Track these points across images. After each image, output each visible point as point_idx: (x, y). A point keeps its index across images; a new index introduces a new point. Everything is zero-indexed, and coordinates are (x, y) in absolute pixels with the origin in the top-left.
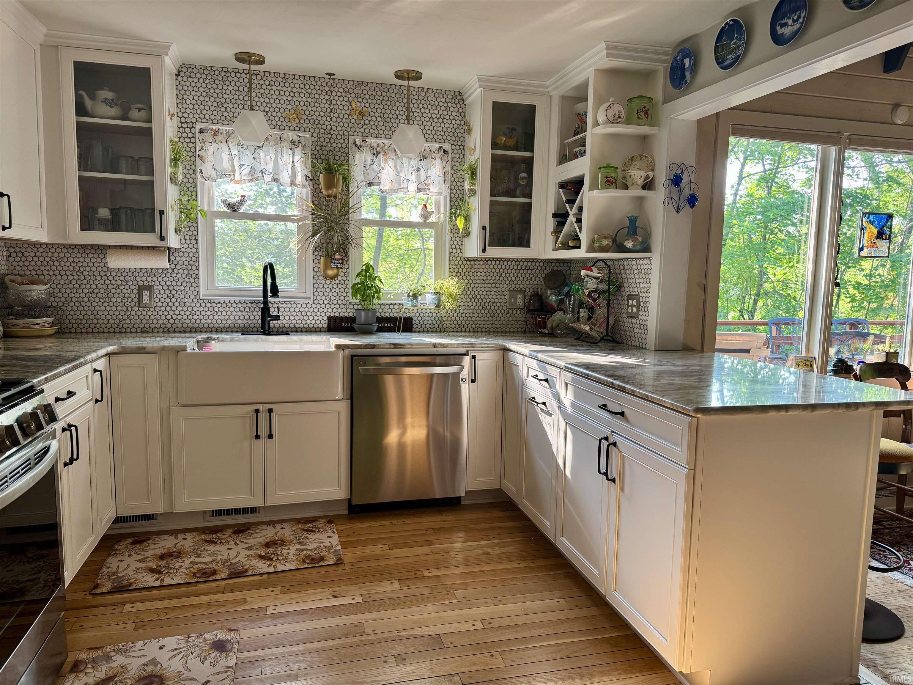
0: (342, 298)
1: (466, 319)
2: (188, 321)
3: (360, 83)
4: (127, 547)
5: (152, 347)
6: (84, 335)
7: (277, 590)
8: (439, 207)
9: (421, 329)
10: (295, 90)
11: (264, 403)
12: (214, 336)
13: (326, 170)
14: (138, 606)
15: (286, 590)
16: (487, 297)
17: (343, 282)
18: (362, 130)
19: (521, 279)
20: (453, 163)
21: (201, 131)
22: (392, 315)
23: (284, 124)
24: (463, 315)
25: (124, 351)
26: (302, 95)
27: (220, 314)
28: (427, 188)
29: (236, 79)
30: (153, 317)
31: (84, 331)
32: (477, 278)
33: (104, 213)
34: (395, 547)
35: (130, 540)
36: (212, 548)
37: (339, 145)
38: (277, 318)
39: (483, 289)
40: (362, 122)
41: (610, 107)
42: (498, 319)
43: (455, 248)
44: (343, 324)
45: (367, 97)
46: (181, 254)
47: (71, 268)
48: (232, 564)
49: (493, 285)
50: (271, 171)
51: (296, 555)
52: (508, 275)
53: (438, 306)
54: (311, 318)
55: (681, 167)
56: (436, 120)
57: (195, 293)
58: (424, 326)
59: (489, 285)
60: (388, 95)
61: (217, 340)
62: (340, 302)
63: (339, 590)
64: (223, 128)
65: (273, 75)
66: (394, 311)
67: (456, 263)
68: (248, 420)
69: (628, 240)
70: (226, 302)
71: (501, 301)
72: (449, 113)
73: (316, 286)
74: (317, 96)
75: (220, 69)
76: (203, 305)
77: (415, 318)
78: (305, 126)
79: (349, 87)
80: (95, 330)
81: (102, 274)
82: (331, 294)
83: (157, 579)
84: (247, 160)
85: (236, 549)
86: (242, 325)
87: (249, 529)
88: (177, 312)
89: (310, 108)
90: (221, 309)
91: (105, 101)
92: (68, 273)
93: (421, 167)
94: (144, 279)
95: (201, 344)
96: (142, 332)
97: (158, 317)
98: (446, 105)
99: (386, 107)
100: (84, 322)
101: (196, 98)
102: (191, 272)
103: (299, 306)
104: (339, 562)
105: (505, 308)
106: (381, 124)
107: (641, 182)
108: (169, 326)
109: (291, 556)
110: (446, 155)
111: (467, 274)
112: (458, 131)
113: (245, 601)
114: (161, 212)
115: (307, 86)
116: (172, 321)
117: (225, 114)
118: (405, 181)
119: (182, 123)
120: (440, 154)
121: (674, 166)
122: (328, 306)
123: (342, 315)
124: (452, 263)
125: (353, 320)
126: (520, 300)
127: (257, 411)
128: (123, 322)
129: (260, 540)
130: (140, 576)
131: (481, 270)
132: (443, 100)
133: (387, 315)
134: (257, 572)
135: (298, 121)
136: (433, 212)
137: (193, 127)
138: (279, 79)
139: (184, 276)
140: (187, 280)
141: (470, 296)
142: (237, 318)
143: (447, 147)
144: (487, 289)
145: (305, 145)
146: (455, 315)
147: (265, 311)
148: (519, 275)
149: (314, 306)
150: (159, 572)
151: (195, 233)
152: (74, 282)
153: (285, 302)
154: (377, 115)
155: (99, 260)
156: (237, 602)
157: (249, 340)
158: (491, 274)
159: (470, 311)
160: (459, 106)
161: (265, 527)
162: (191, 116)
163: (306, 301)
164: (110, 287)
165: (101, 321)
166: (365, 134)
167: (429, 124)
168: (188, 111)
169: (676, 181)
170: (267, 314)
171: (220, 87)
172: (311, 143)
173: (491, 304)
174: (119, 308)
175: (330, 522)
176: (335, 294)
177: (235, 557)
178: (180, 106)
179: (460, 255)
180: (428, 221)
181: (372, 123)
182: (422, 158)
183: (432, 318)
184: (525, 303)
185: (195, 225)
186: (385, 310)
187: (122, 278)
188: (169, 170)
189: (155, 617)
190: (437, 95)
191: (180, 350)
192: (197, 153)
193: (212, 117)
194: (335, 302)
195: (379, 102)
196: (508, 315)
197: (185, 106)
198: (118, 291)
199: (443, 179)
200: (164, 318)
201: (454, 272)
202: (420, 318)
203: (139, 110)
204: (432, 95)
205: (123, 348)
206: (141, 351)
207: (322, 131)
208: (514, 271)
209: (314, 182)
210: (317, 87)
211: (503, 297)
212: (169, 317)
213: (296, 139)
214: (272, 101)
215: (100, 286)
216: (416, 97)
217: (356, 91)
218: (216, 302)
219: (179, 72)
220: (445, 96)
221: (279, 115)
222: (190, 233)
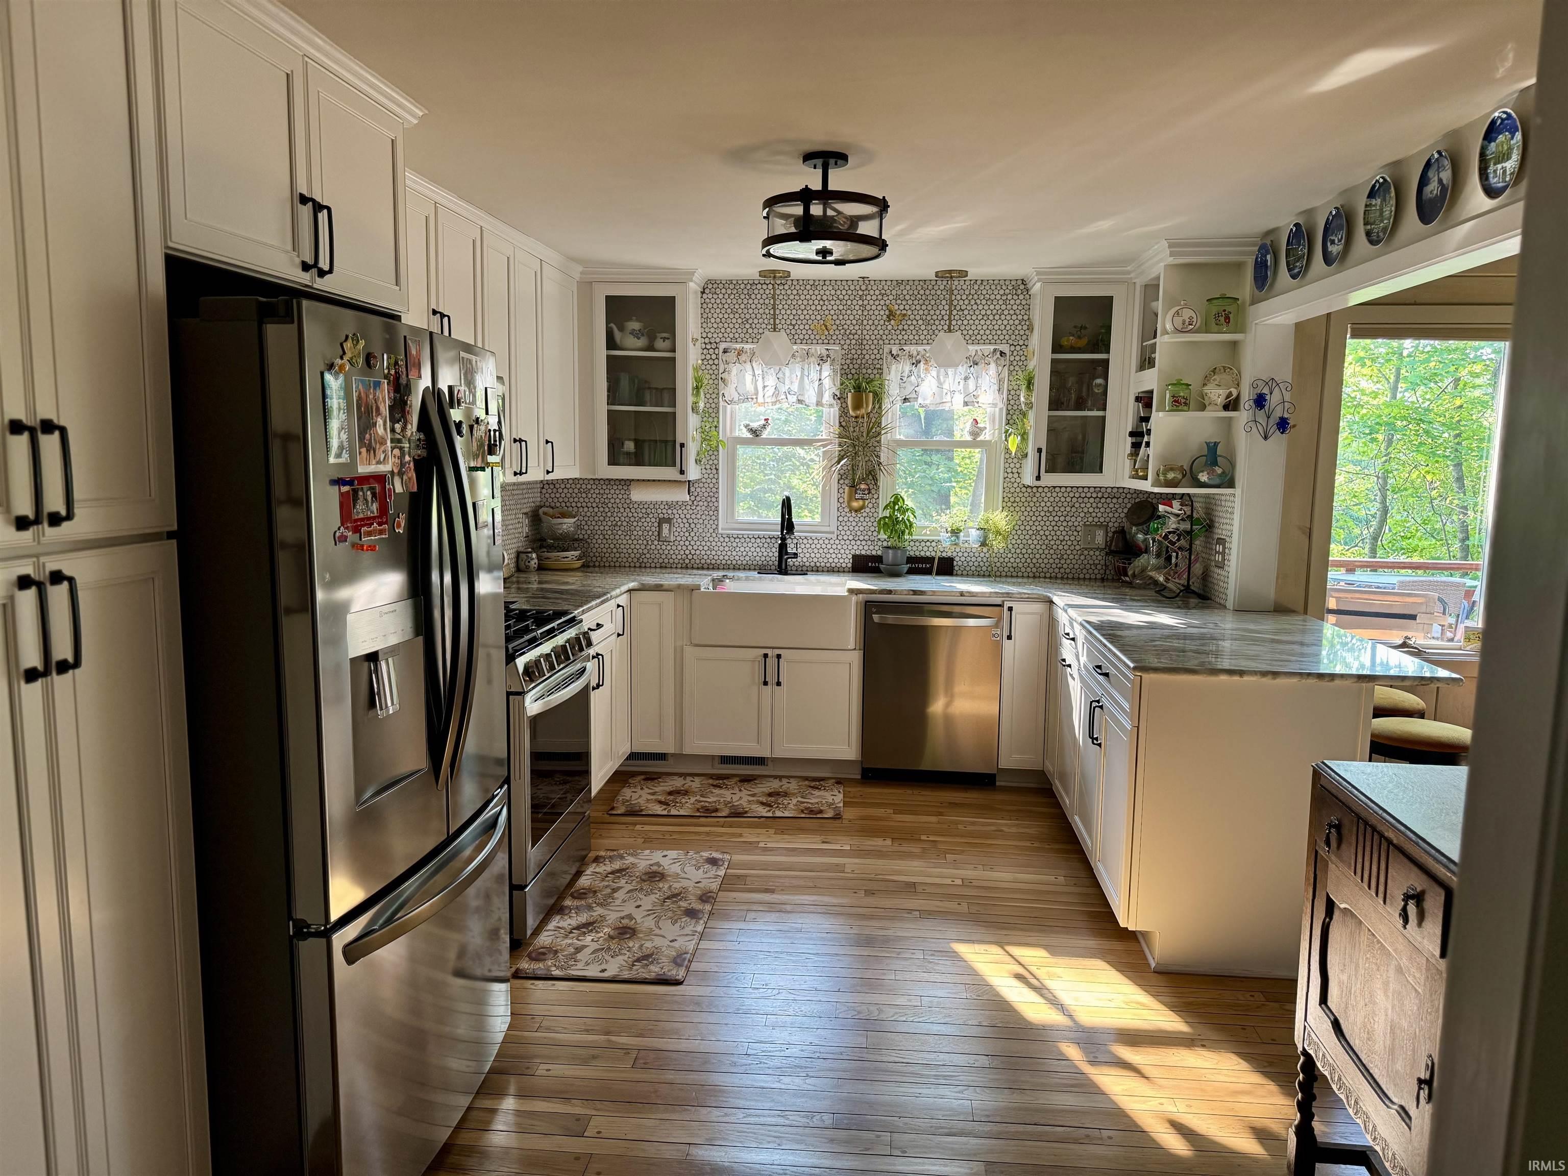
0: (870, 533)
1: (1023, 560)
2: (705, 557)
3: (900, 283)
4: (640, 782)
5: (669, 585)
6: (607, 569)
7: (772, 831)
8: (994, 421)
9: (965, 573)
10: (825, 298)
11: (773, 648)
12: (730, 574)
13: (854, 388)
14: (647, 828)
15: (780, 832)
16: (1053, 533)
17: (871, 514)
18: (900, 337)
19: (1102, 510)
20: (1012, 368)
21: (725, 351)
22: (928, 554)
23: (812, 337)
24: (1021, 556)
25: (643, 588)
26: (833, 303)
27: (738, 549)
28: (975, 400)
29: (762, 292)
30: (672, 552)
31: (607, 564)
32: (1040, 509)
33: (630, 446)
34: (901, 813)
35: (643, 777)
36: (717, 791)
37: (873, 357)
38: (795, 555)
39: (1048, 523)
40: (900, 327)
41: (1177, 313)
42: (1068, 562)
43: (1012, 472)
44: (870, 564)
45: (907, 297)
46: (701, 485)
47: (597, 500)
48: (733, 805)
49: (1062, 519)
50: (796, 391)
51: (796, 805)
52: (1083, 505)
53: (983, 544)
54: (834, 556)
55: (1270, 383)
56: (991, 317)
57: (714, 526)
58: (968, 568)
59: (1057, 519)
60: (933, 292)
61: (732, 579)
62: (867, 538)
63: (830, 838)
64: (747, 347)
65: (801, 283)
66: (931, 549)
67: (1012, 490)
68: (757, 663)
69: (1202, 471)
70: (745, 536)
71: (1072, 538)
72: (1009, 307)
73: (841, 519)
74: (849, 302)
75: (746, 282)
76: (722, 539)
77: (957, 559)
78: (835, 337)
79: (886, 288)
80: (617, 564)
81: (626, 506)
82: (856, 528)
83: (665, 809)
84: (771, 381)
85: (739, 794)
86: (760, 563)
87: (755, 779)
88: (695, 547)
89: (841, 317)
90: (739, 545)
91: (632, 332)
92: (594, 505)
93: (971, 375)
94: (664, 511)
95: (716, 582)
96: (661, 567)
97: (677, 552)
98: (1004, 298)
99: (930, 307)
100: (607, 555)
101: (721, 316)
102: (711, 504)
103: (821, 542)
104: (837, 817)
105: (1078, 547)
106: (923, 327)
107: (1221, 401)
108: (687, 561)
109: (791, 806)
110: (1002, 359)
111: (1026, 504)
112: (1019, 327)
113: (741, 835)
114: (682, 445)
115: (839, 292)
116: (690, 557)
117: (750, 331)
118: (949, 393)
119: (706, 344)
120: (995, 358)
121: (1260, 383)
122: (853, 542)
123: (869, 553)
124: (1007, 490)
125: (879, 559)
126: (1100, 538)
127: (766, 656)
128: (643, 557)
129: (764, 790)
130: (650, 805)
131: (1046, 499)
132: (1002, 292)
133: (923, 554)
134: (756, 815)
135: (827, 333)
136: (985, 428)
137: (717, 348)
138: (808, 287)
139: (704, 508)
140: (707, 513)
141: (1030, 532)
142: (755, 554)
143: (1005, 348)
144: (1053, 523)
145: (834, 360)
146: (1010, 555)
147: (783, 548)
148: (1100, 505)
149: (837, 542)
150: (667, 804)
151: (716, 462)
152: (600, 514)
153: (806, 538)
154: (918, 317)
155: (623, 492)
156: (734, 835)
157: (763, 580)
158: (1060, 504)
159: (1029, 551)
160: (1021, 297)
161: (771, 779)
162: (715, 335)
163: (829, 536)
164: (632, 519)
165: (622, 555)
166: (903, 342)
167: (982, 322)
168: (712, 330)
169: (1260, 401)
170: (784, 552)
171: (745, 301)
172: (841, 357)
173: (1058, 542)
174: (640, 542)
175: (838, 783)
176: (862, 528)
177: (738, 801)
178: (705, 325)
179: (1018, 480)
180: (978, 439)
181: (912, 328)
182: (972, 364)
183: (979, 559)
184: (1106, 542)
185: (716, 453)
186: (920, 548)
187: (644, 511)
188: (691, 399)
189: (661, 837)
190: (993, 287)
191: (694, 589)
192: (720, 376)
193: (737, 335)
194: (861, 538)
195: (921, 302)
196: (1082, 557)
197: (710, 325)
198: (640, 524)
199: (996, 387)
200: (682, 552)
201: (1009, 503)
202: (963, 559)
203: (664, 339)
204: (988, 287)
205: (643, 584)
206: (658, 588)
207: (854, 342)
208: (1092, 500)
209: (843, 401)
210: (850, 292)
211: (1075, 533)
212: (687, 552)
213: (825, 353)
214: (800, 312)
215: (623, 519)
216: (967, 292)
217: (894, 292)
218: (734, 536)
219: (704, 289)
220: (1004, 287)
221: (807, 327)
222: (711, 462)
